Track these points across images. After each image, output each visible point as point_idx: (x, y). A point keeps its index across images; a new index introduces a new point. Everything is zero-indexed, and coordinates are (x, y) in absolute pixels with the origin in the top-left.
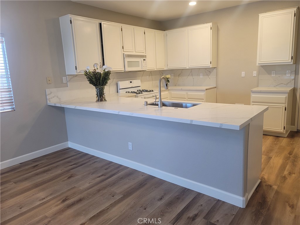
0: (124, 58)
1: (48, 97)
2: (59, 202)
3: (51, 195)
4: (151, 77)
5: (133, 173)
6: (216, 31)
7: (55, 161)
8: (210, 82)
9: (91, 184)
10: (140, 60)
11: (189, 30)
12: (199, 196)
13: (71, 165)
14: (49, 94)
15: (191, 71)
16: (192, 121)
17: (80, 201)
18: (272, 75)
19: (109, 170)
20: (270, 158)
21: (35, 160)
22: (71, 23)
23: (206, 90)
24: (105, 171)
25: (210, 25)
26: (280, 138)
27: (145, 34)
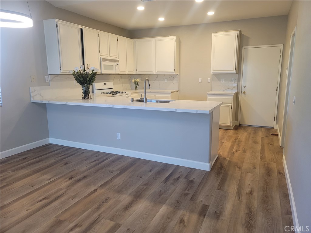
0: (101, 62)
1: (32, 95)
2: (67, 179)
3: (56, 176)
4: (121, 80)
5: (120, 158)
6: (179, 43)
7: (43, 154)
8: (174, 86)
9: (88, 167)
10: (114, 64)
11: (156, 40)
12: (178, 167)
13: (62, 156)
14: (33, 92)
15: (157, 76)
16: (176, 109)
17: (85, 177)
18: (222, 82)
19: (99, 157)
20: (223, 143)
21: (21, 154)
22: (57, 27)
23: (172, 92)
24: (96, 158)
25: (174, 38)
26: (228, 130)
27: (117, 41)
